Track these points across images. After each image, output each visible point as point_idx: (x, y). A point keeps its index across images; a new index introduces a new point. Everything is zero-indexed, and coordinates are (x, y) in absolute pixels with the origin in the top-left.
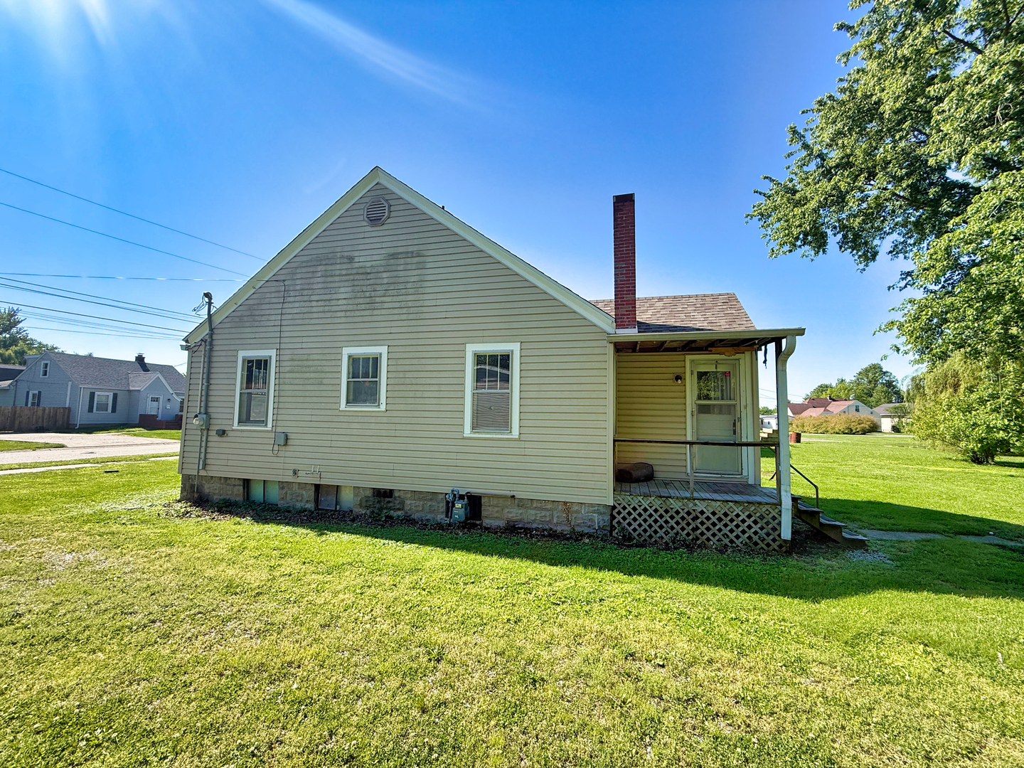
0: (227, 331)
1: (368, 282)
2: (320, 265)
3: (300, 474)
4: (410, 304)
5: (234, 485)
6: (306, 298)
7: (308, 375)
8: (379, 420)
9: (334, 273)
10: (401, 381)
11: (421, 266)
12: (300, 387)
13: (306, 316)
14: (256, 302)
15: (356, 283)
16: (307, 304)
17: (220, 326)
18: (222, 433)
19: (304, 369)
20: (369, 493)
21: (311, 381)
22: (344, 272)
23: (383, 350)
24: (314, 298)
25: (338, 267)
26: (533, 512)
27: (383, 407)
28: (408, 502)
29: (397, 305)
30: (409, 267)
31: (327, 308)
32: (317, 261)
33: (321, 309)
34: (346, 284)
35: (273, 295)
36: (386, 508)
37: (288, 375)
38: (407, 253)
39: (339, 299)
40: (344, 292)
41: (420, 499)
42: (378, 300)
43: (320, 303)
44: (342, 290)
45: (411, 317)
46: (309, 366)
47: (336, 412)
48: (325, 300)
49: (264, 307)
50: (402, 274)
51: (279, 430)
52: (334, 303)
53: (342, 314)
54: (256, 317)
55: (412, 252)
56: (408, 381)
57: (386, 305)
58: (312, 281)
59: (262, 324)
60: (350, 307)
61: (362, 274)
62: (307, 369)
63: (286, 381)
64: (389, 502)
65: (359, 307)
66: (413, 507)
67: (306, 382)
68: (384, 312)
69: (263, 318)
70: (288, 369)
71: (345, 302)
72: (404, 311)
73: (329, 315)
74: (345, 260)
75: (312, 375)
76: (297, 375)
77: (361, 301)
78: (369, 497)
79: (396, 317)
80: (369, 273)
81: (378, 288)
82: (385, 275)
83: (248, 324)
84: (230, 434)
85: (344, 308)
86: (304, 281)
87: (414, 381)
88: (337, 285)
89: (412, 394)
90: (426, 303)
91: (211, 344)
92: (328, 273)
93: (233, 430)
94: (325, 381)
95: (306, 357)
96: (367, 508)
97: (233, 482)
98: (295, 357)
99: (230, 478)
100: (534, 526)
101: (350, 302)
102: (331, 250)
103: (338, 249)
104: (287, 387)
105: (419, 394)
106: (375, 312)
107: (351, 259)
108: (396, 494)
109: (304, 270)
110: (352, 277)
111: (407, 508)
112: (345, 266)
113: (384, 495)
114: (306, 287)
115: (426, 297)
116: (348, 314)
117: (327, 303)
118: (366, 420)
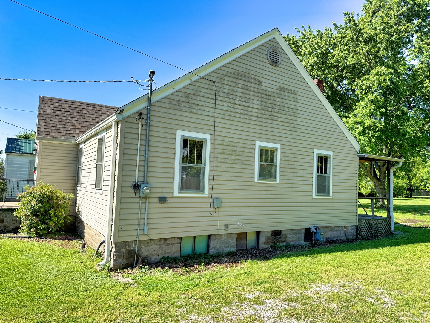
0: (165, 110)
1: (270, 101)
2: (241, 79)
3: (230, 227)
4: (291, 121)
5: (173, 244)
6: (232, 101)
7: (233, 157)
8: (276, 189)
9: (249, 88)
10: (287, 166)
11: (295, 100)
12: (229, 165)
13: (232, 114)
14: (192, 92)
15: (263, 100)
16: (232, 105)
17: (158, 104)
18: (162, 200)
19: (231, 153)
20: (270, 234)
21: (236, 162)
22: (256, 90)
23: (278, 146)
24: (237, 102)
25: (252, 85)
26: (335, 232)
27: (278, 181)
28: (289, 236)
29: (285, 120)
30: (290, 99)
31: (246, 112)
32: (239, 75)
33: (242, 112)
34: (257, 99)
35: (207, 91)
36: (278, 242)
37: (219, 156)
38: (289, 90)
39: (253, 108)
40: (256, 104)
41: (294, 234)
42: (275, 114)
43: (241, 107)
44: (255, 102)
45: (292, 129)
46: (234, 151)
47: (252, 184)
48: (244, 106)
49: (199, 98)
50: (287, 102)
51: (214, 196)
52: (250, 109)
53: (255, 119)
54: (193, 106)
55: (291, 90)
56: (290, 166)
57: (280, 119)
58: (235, 89)
59: (199, 112)
60: (260, 115)
61: (266, 95)
62: (234, 153)
63: (219, 160)
64: (280, 238)
65: (265, 116)
66: (291, 239)
67: (233, 161)
68: (278, 123)
69: (199, 107)
70: (220, 151)
71: (256, 111)
72: (288, 125)
73: (247, 117)
74: (257, 82)
75: (237, 157)
76: (227, 156)
77: (266, 113)
78: (269, 237)
79: (284, 128)
80: (269, 96)
81: (275, 107)
82: (278, 100)
83: (186, 109)
84: (170, 200)
85: (256, 114)
86: (229, 87)
87: (293, 167)
88: (252, 97)
89: (291, 174)
90: (299, 123)
91: (149, 118)
92: (246, 87)
93: (174, 197)
94: (245, 162)
95: (232, 144)
96: (268, 243)
97: (173, 241)
98: (225, 143)
99: (169, 239)
100: (335, 239)
101: (260, 112)
102: (247, 71)
103: (252, 73)
104: (219, 164)
105: (295, 174)
106: (274, 122)
107: (260, 83)
108: (283, 233)
109: (230, 79)
110: (260, 95)
111: (288, 240)
112: (256, 86)
113: (277, 234)
114: (232, 93)
115: (299, 119)
116: (259, 119)
117: (246, 108)
118: (270, 189)
